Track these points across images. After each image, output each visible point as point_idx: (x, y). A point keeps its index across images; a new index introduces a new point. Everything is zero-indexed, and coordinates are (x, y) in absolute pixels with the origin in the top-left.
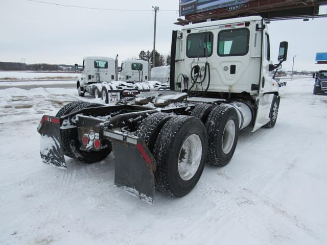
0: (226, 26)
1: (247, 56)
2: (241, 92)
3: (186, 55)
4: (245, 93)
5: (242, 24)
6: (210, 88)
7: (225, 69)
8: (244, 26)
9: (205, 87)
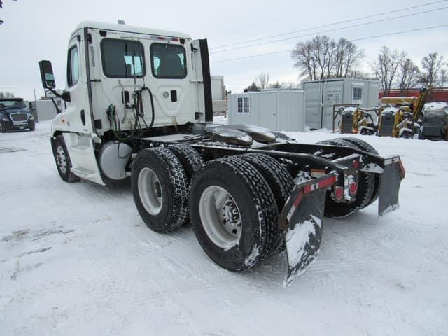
0: (159, 38)
1: (187, 79)
2: (185, 123)
3: (103, 73)
4: (189, 124)
5: (177, 40)
6: (155, 121)
7: (165, 95)
8: (179, 43)
9: (149, 122)
